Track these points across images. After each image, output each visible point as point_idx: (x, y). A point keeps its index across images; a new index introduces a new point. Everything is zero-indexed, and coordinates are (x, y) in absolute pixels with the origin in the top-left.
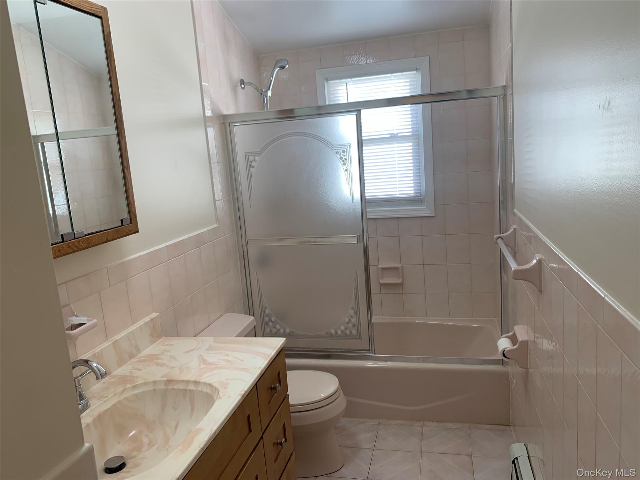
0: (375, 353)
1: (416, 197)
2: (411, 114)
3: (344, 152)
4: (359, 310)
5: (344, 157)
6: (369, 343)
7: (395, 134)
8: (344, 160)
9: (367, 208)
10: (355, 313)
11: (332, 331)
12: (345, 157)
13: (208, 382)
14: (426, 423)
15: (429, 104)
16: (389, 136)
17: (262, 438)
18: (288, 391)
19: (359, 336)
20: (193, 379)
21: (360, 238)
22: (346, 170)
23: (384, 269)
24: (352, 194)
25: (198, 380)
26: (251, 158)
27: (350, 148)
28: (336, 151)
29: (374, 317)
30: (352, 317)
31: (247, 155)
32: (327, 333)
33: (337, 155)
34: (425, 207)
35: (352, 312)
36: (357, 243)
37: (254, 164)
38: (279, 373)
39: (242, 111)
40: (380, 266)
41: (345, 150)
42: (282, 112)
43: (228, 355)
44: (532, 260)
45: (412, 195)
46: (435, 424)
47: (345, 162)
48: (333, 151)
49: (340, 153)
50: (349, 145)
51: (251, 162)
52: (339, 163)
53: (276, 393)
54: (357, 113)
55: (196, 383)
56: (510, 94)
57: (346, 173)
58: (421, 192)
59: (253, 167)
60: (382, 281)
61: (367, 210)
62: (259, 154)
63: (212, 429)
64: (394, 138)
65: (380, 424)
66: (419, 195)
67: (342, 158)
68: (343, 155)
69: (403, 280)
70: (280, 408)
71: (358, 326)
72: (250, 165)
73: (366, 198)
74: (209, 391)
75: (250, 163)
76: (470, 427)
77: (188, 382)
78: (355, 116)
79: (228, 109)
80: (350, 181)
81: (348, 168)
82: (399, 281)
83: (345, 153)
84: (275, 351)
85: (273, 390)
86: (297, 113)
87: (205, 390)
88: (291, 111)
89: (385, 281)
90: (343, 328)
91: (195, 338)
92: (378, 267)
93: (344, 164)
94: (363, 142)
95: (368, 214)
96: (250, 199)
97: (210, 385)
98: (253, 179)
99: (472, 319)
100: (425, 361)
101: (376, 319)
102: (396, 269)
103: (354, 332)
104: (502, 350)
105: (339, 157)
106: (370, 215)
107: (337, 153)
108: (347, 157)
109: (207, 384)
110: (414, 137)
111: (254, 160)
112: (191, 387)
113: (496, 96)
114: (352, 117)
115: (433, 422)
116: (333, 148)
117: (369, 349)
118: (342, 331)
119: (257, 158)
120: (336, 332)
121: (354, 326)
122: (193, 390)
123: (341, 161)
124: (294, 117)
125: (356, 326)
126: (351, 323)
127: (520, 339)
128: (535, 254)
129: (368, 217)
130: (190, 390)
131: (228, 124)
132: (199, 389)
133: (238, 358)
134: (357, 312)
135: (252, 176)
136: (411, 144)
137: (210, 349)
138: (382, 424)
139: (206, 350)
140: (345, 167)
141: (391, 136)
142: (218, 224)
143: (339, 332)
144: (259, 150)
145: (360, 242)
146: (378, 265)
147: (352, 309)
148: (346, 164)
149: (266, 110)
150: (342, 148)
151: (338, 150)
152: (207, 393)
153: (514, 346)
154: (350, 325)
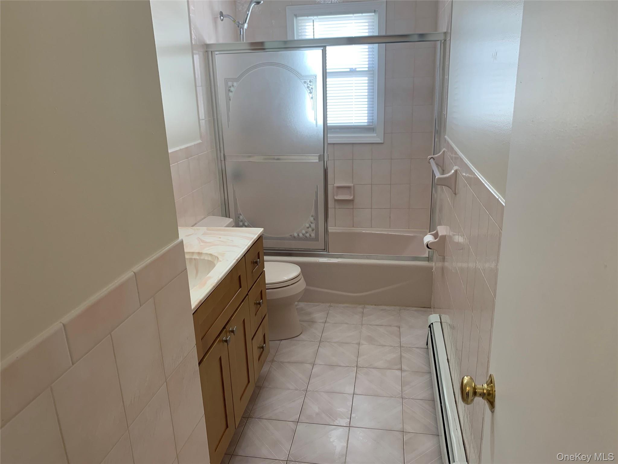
0: (329, 252)
1: (369, 125)
2: (368, 52)
3: (310, 81)
4: (318, 217)
5: (310, 87)
6: (324, 244)
7: (354, 69)
8: (311, 89)
9: (328, 134)
10: (314, 219)
11: (295, 234)
12: (312, 87)
13: (209, 253)
14: (367, 306)
15: (384, 44)
16: (349, 70)
17: (247, 295)
18: (264, 268)
19: (316, 239)
20: (197, 251)
21: (321, 158)
22: (312, 98)
23: (338, 187)
24: (316, 120)
25: (201, 252)
26: (230, 84)
27: (316, 78)
28: (304, 81)
29: (329, 228)
30: (312, 223)
31: (226, 80)
32: (291, 235)
33: (304, 84)
34: (376, 135)
35: (312, 219)
36: (319, 161)
37: (232, 89)
38: (259, 253)
39: (221, 41)
40: (335, 185)
41: (312, 80)
42: (252, 44)
43: (220, 238)
44: (452, 170)
45: (366, 124)
46: (374, 306)
47: (311, 91)
48: (301, 80)
49: (307, 83)
50: (315, 76)
51: (230, 87)
52: (307, 92)
53: (257, 266)
54: (323, 48)
55: (199, 254)
56: (449, 40)
57: (312, 100)
58: (373, 122)
59: (231, 92)
60: (336, 198)
61: (328, 135)
62: (237, 80)
63: (219, 277)
64: (352, 72)
65: (330, 306)
66: (371, 124)
67: (309, 87)
68: (310, 85)
69: (354, 197)
70: (259, 278)
71: (316, 230)
72: (229, 90)
73: (328, 125)
74: (210, 259)
75: (229, 89)
76: (400, 309)
77: (193, 253)
78: (321, 51)
79: (210, 40)
80: (315, 108)
81: (314, 96)
82: (351, 198)
83: (312, 83)
84: (257, 236)
85: (255, 264)
86: (267, 46)
87: (206, 258)
88: (262, 43)
89: (339, 197)
90: (304, 232)
91: (192, 227)
92: (334, 186)
93: (311, 93)
94: (327, 74)
95: (328, 140)
96: (228, 121)
97: (211, 255)
98: (231, 102)
99: (409, 230)
100: (368, 258)
101: (331, 229)
102: (349, 187)
103: (313, 235)
104: (426, 243)
105: (306, 86)
106: (330, 141)
107: (305, 82)
108: (313, 86)
109: (208, 254)
110: (369, 72)
111: (233, 86)
112: (196, 257)
113: (438, 41)
114: (319, 52)
115: (372, 305)
116: (301, 78)
117: (324, 248)
118: (303, 235)
119: (235, 84)
120: (298, 235)
121: (313, 230)
122: (197, 259)
123: (308, 89)
124: (264, 49)
125: (315, 231)
126: (311, 228)
127: (440, 234)
128: (454, 166)
129: (329, 142)
130: (195, 259)
131: (210, 53)
132: (202, 258)
133: (229, 240)
134: (316, 219)
135: (230, 100)
136: (367, 78)
137: (204, 234)
138: (332, 306)
139: (203, 234)
140: (311, 95)
141: (350, 71)
142: (202, 140)
143: (301, 235)
144: (237, 77)
145: (321, 161)
146: (333, 184)
147: (312, 216)
148: (312, 93)
149: (242, 42)
150: (309, 79)
151: (306, 80)
152: (208, 260)
153: (435, 239)
154: (310, 229)
